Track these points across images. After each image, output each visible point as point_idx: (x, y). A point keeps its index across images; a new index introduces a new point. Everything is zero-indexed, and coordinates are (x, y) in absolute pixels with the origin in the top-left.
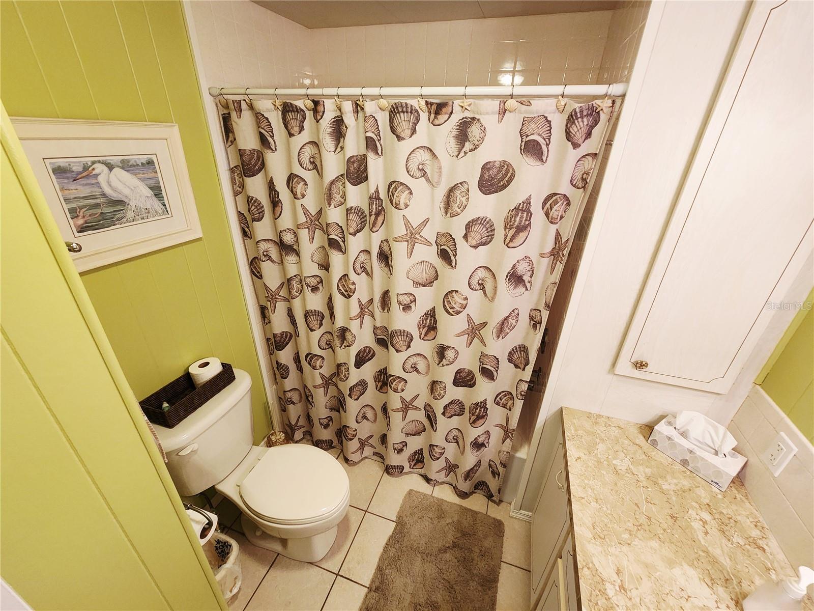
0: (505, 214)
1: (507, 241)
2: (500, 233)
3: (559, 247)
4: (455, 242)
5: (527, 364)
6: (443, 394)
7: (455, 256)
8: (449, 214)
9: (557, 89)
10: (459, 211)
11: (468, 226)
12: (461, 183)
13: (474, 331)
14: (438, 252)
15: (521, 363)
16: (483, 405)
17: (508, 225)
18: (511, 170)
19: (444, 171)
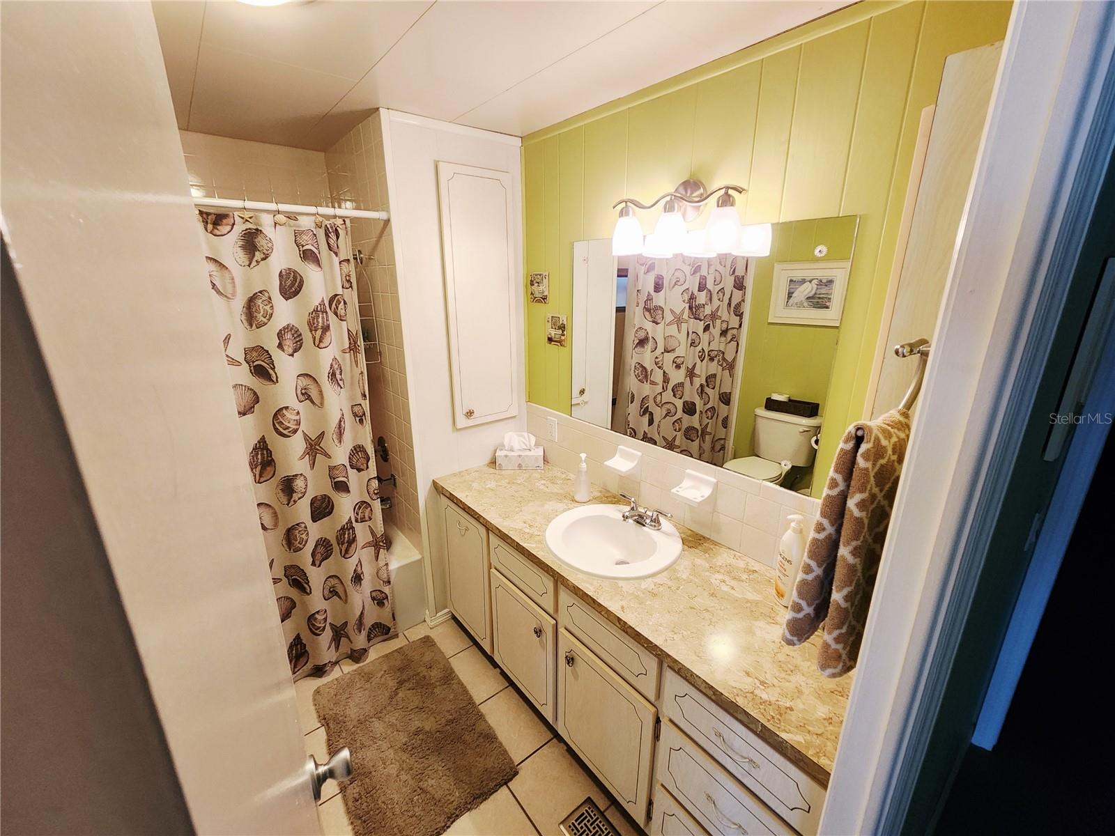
0: (306, 318)
1: (317, 343)
2: (307, 336)
3: (354, 341)
4: (269, 354)
5: (368, 460)
6: (305, 538)
7: (273, 369)
8: (254, 326)
9: (312, 209)
10: (265, 320)
11: (280, 335)
12: (260, 292)
13: (314, 448)
14: (251, 370)
15: (362, 464)
16: (349, 527)
17: (312, 327)
18: (299, 277)
19: (237, 280)
